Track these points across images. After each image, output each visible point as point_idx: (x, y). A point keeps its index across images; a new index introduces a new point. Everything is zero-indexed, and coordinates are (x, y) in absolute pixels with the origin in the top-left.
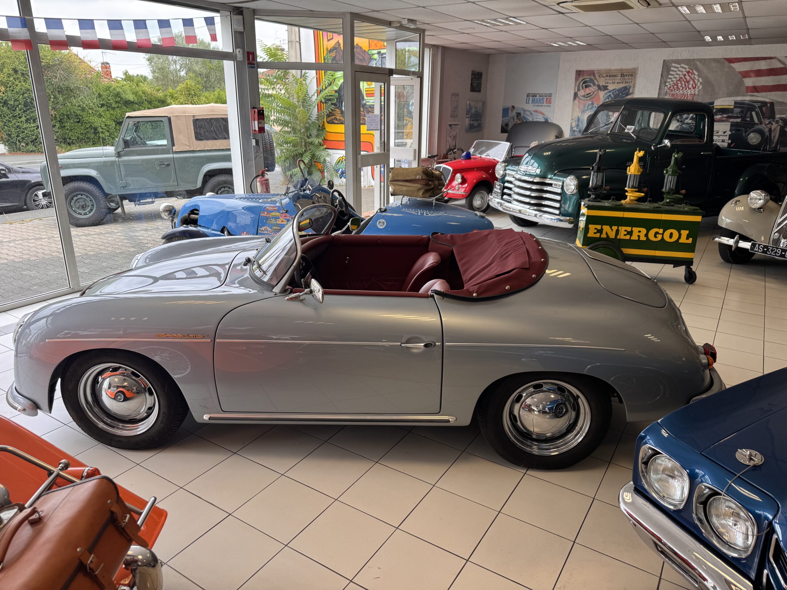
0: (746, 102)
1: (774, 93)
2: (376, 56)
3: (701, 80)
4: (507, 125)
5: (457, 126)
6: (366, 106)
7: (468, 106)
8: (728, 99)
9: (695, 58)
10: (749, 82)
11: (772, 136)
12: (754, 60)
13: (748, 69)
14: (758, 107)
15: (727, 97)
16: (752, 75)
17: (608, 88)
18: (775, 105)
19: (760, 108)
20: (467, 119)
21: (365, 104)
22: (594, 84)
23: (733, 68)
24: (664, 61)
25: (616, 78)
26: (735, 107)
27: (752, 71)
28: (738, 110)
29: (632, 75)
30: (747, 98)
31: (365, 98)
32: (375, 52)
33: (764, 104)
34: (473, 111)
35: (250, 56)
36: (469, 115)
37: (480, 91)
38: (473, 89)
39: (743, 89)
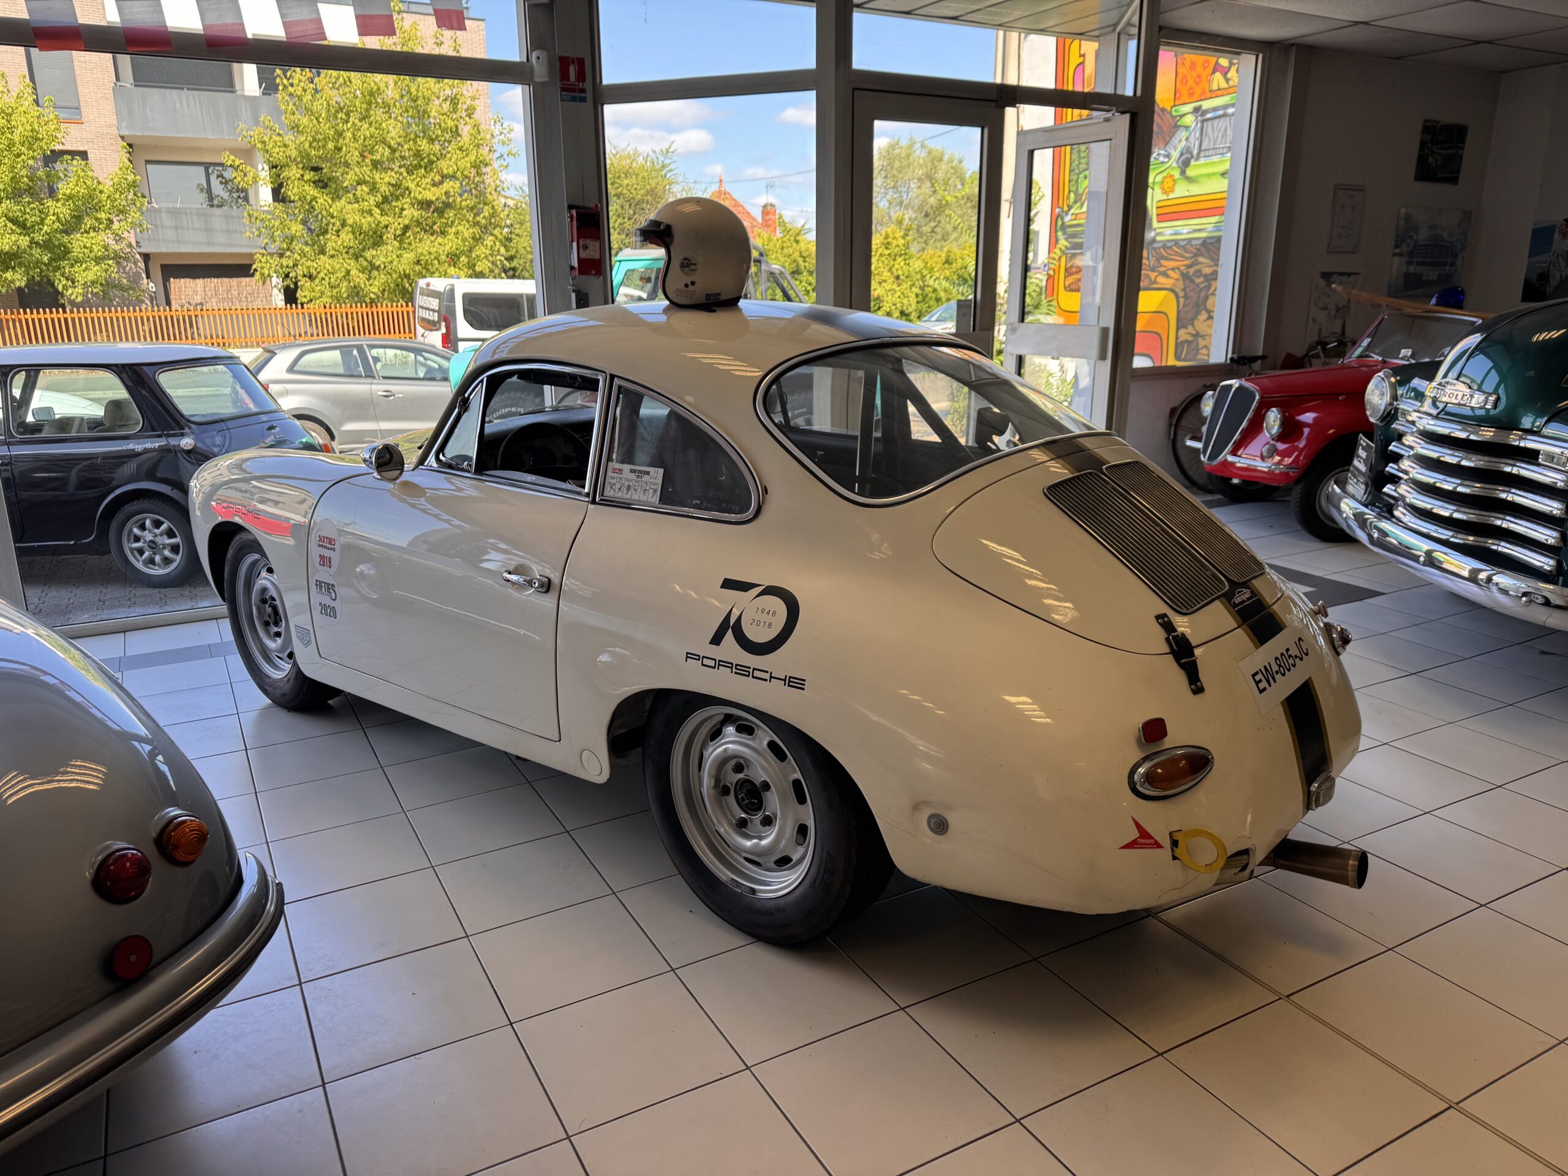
2: (1189, 120)
4: (1544, 277)
5: (1351, 279)
6: (1155, 245)
7: (1402, 223)
20: (1396, 259)
21: (1154, 241)
31: (1155, 224)
32: (1189, 108)
34: (1423, 236)
35: (572, 70)
36: (1404, 248)
37: (1454, 180)
38: (1425, 173)
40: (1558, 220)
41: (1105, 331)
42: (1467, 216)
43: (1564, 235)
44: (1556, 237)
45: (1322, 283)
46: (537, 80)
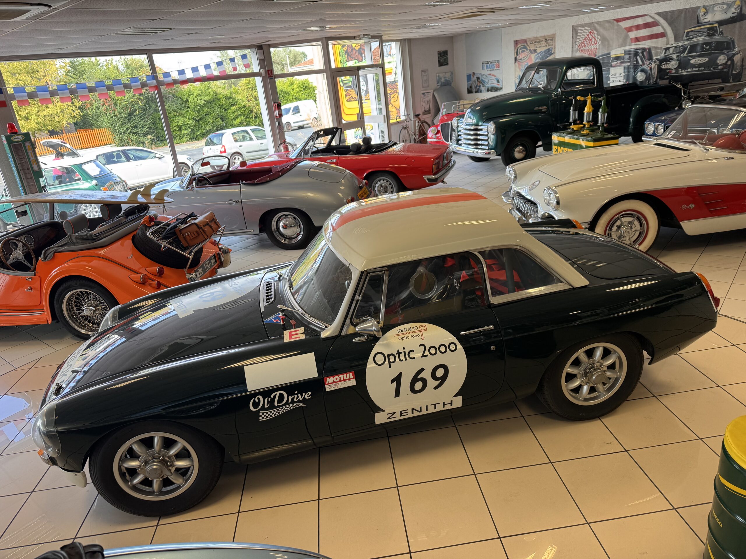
0: (632, 50)
1: (650, 41)
3: (599, 37)
4: (471, 87)
5: (430, 93)
7: (438, 78)
8: (620, 49)
9: (594, 21)
10: (633, 35)
11: (653, 72)
12: (634, 18)
13: (630, 25)
14: (641, 52)
15: (618, 48)
16: (634, 29)
17: (537, 51)
18: (652, 50)
22: (527, 50)
23: (620, 26)
24: (573, 26)
25: (541, 43)
26: (625, 54)
27: (633, 26)
28: (627, 57)
29: (552, 40)
30: (633, 47)
33: (644, 50)
34: (443, 80)
35: (270, 72)
36: (439, 84)
37: (447, 64)
38: (441, 64)
39: (629, 41)
40: (471, 72)
41: (384, 116)
42: (452, 73)
43: (473, 76)
44: (472, 77)
45: (423, 96)
46: (263, 75)
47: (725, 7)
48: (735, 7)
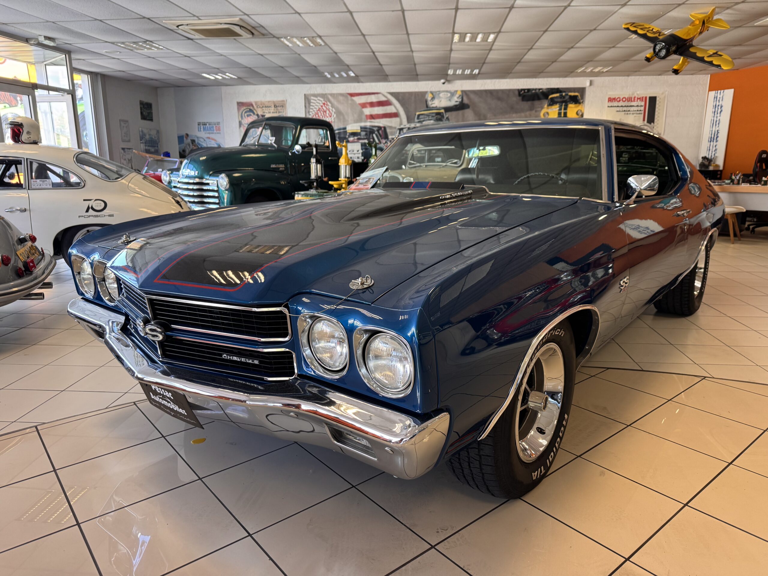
0: (368, 127)
1: (384, 119)
3: (334, 110)
4: (184, 151)
5: (131, 150)
7: (141, 133)
8: (355, 125)
9: (326, 93)
10: (368, 111)
12: (367, 95)
13: (364, 101)
14: (376, 130)
15: (355, 123)
16: (368, 106)
18: (387, 129)
19: (378, 131)
20: (142, 144)
22: (254, 114)
23: (354, 100)
24: (305, 95)
25: (270, 108)
26: (361, 131)
27: (367, 103)
28: (363, 133)
29: (283, 106)
30: (368, 124)
33: (379, 128)
34: (147, 137)
36: (143, 141)
37: (152, 120)
38: (143, 117)
39: (364, 117)
40: (184, 133)
43: (187, 138)
44: (185, 139)
45: (122, 151)
47: (449, 95)
48: (457, 96)
